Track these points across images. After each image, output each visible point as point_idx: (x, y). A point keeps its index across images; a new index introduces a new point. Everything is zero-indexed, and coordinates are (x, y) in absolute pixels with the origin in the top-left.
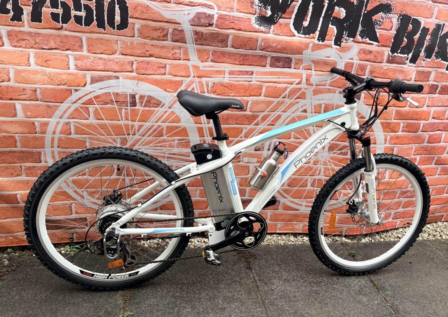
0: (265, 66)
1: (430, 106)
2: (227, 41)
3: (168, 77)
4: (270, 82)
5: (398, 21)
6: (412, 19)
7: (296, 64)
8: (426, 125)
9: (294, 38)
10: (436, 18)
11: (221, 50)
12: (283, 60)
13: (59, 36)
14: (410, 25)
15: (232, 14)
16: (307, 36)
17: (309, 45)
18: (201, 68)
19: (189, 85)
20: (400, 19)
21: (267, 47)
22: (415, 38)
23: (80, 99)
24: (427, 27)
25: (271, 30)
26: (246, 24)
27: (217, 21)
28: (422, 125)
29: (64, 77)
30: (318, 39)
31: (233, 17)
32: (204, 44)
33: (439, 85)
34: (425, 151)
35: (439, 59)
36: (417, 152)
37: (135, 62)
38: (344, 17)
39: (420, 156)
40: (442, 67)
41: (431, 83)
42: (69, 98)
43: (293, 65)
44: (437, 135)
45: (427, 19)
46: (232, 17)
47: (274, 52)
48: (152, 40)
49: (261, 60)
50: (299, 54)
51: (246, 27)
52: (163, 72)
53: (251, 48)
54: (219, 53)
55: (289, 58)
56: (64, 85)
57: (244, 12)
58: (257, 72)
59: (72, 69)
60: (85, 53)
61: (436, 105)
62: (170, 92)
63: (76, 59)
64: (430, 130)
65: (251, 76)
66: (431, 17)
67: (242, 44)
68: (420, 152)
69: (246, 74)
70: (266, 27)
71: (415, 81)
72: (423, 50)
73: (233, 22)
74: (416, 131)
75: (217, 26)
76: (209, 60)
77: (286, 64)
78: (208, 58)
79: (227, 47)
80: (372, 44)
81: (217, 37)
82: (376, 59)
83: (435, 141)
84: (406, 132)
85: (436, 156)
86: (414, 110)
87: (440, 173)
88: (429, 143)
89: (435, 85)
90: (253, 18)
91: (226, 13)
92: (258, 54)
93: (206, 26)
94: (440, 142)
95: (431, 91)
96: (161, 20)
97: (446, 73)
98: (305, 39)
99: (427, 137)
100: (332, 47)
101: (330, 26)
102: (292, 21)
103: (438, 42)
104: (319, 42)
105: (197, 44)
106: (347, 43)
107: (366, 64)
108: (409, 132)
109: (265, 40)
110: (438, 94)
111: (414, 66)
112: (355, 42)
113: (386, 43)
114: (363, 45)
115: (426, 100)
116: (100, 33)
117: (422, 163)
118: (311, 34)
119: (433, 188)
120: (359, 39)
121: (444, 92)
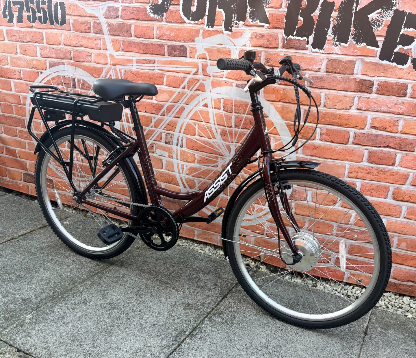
0: (164, 55)
1: (363, 109)
2: (131, 32)
3: (93, 64)
4: (170, 71)
7: (191, 53)
8: (359, 134)
9: (185, 25)
11: (128, 40)
12: (178, 49)
13: (31, 32)
15: (131, 5)
16: (196, 22)
17: (199, 31)
18: (116, 57)
19: (108, 72)
21: (162, 35)
22: (314, 16)
23: (43, 79)
24: (330, 1)
25: (164, 18)
26: (143, 13)
27: (122, 12)
28: (352, 134)
29: (34, 62)
30: (207, 25)
31: (133, 7)
32: (116, 34)
33: (375, 81)
34: (369, 175)
35: (361, 43)
36: (354, 174)
37: (72, 51)
39: (362, 181)
40: (371, 55)
41: (359, 77)
42: (38, 79)
43: (188, 54)
44: (385, 153)
46: (131, 8)
47: (169, 40)
48: (81, 32)
49: (160, 48)
50: (192, 42)
51: (143, 17)
52: (90, 60)
53: (149, 37)
54: (127, 42)
55: (183, 46)
56: (35, 68)
57: (140, 3)
58: (158, 61)
59: (39, 58)
60: (45, 44)
61: (376, 110)
62: (95, 77)
63: (41, 49)
64: (370, 144)
65: (154, 65)
67: (142, 33)
68: (360, 175)
69: (150, 63)
70: (160, 14)
71: (327, 72)
72: (330, 31)
73: (133, 13)
74: (344, 142)
75: (122, 18)
76: (121, 49)
77: (182, 53)
79: (131, 36)
80: (263, 26)
81: (123, 28)
82: (270, 44)
83: (383, 162)
84: (328, 141)
85: (392, 186)
86: (334, 112)
87: (409, 217)
88: (372, 163)
89: (366, 80)
90: (148, 7)
91: (127, 5)
92: (156, 43)
93: (115, 18)
94: (393, 164)
95: (361, 89)
96: (85, 15)
97: (380, 63)
98: (195, 25)
99: (366, 153)
100: (223, 33)
101: (218, 9)
102: (181, 7)
103: (353, 19)
104: (209, 27)
105: (111, 35)
106: (238, 27)
107: (260, 50)
108: (332, 142)
109: (159, 28)
110: (376, 93)
111: (321, 53)
112: (246, 25)
113: (277, 23)
114: (254, 28)
115: (354, 100)
116: (52, 29)
117: (368, 193)
118: (200, 20)
119: (398, 238)
120: (250, 22)
121: (387, 91)
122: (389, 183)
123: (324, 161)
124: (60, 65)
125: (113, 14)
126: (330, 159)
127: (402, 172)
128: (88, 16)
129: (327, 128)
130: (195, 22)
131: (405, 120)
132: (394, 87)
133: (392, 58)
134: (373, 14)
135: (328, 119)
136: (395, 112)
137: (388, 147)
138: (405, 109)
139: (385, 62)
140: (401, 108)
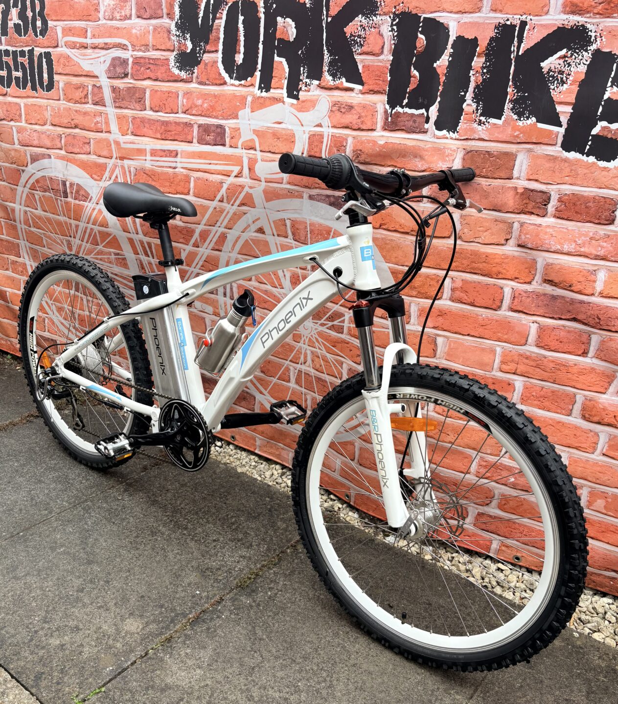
0: (192, 142)
1: (529, 246)
2: (145, 101)
3: (93, 158)
4: (199, 170)
5: (392, 30)
6: (422, 20)
7: (232, 138)
8: (522, 293)
9: (225, 88)
10: (494, 10)
11: (140, 116)
12: (214, 132)
13: (5, 103)
14: (420, 36)
15: (147, 54)
16: (243, 82)
17: (246, 99)
18: (123, 145)
19: (113, 171)
20: (395, 25)
21: (191, 107)
22: (440, 67)
23: (27, 181)
24: (470, 36)
25: (195, 75)
26: (163, 69)
27: (132, 68)
28: (507, 293)
29: (13, 154)
30: (260, 88)
31: (149, 59)
32: (123, 106)
33: (552, 193)
34: (538, 370)
35: (528, 118)
36: (511, 367)
37: (63, 136)
38: (294, 36)
39: (527, 379)
40: (546, 141)
41: (523, 184)
43: (227, 141)
44: (569, 332)
45: (465, 15)
46: (147, 60)
47: (200, 115)
48: (75, 103)
49: (186, 130)
50: (234, 118)
51: (164, 75)
52: (88, 150)
53: (172, 110)
54: (138, 120)
55: (220, 126)
56: (14, 163)
57: (161, 50)
58: (182, 152)
59: (17, 145)
60: (23, 123)
61: (553, 248)
62: (96, 180)
63: (18, 132)
64: (541, 312)
65: (175, 160)
66: (479, 10)
67: (161, 104)
68: (521, 368)
69: (170, 156)
70: (188, 70)
72: (469, 96)
73: (149, 68)
74: (494, 307)
75: (133, 76)
76: (129, 132)
77: (218, 139)
78: (128, 130)
79: (145, 110)
80: (351, 90)
81: (134, 94)
82: (362, 122)
83: (565, 349)
84: (465, 303)
85: (580, 394)
86: (477, 249)
87: (612, 454)
88: (545, 349)
89: (536, 191)
90: (172, 57)
91: (140, 54)
92: (181, 120)
93: (122, 78)
94: (585, 354)
95: (526, 207)
96: (81, 73)
97: (564, 157)
98: (240, 88)
99: (533, 329)
100: (283, 102)
101: (276, 58)
102: (220, 55)
103: (512, 71)
104: (262, 92)
105: (116, 107)
106: (309, 91)
107: (345, 134)
108: (472, 304)
109: (187, 94)
110: (555, 216)
111: (452, 138)
112: (322, 88)
113: (376, 84)
114: (337, 93)
115: (512, 227)
116: (34, 97)
117: (536, 402)
118: (249, 79)
119: (590, 489)
120: (328, 81)
121: (577, 212)
122: (575, 388)
123: (458, 339)
124: (45, 158)
125: (119, 70)
126: (468, 335)
127: (602, 369)
128: (85, 76)
129: (464, 278)
130: (241, 83)
131: (609, 270)
132: (590, 204)
133: (588, 147)
134: (551, 59)
135: (465, 262)
136: (591, 254)
137: (574, 320)
138: (611, 249)
139: (573, 155)
140: (602, 247)
